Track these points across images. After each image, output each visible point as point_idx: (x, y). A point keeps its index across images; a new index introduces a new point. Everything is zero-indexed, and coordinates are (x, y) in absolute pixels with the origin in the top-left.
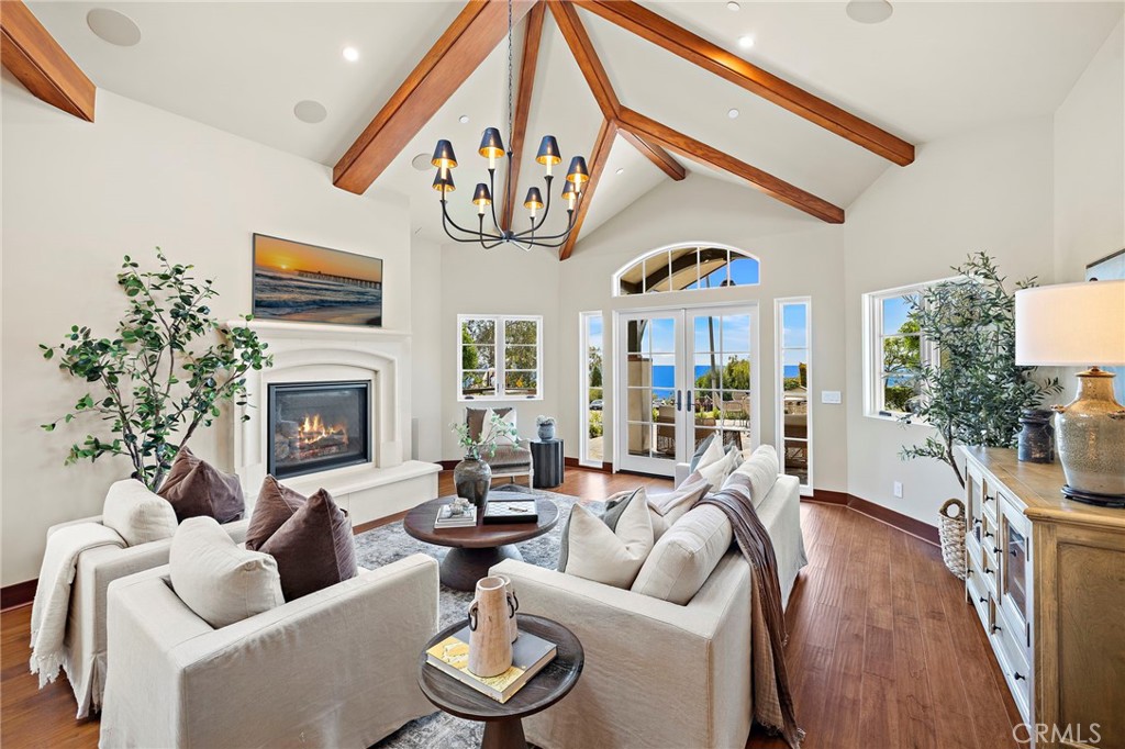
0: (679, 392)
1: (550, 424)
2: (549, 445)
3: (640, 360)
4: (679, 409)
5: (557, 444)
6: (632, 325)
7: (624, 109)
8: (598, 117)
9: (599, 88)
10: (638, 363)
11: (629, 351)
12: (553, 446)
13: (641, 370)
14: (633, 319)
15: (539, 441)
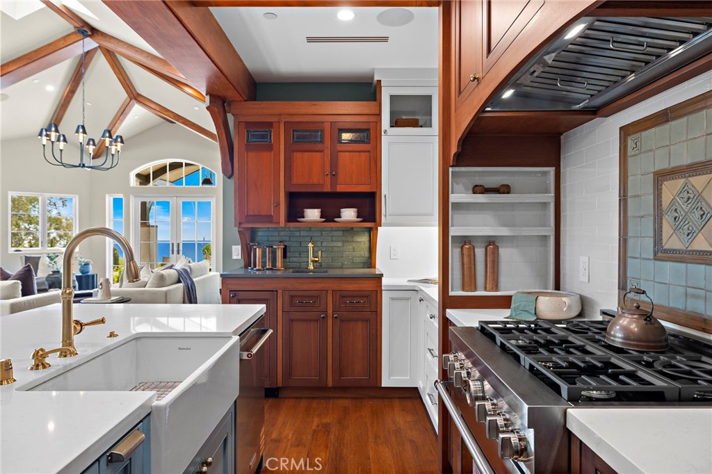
0: (173, 244)
1: (88, 264)
2: (88, 276)
3: (149, 226)
4: (173, 253)
5: (93, 276)
6: (144, 205)
7: (139, 95)
8: (123, 95)
9: (126, 85)
10: (147, 228)
11: (141, 220)
12: (91, 277)
13: (149, 233)
14: (145, 201)
15: (80, 274)
